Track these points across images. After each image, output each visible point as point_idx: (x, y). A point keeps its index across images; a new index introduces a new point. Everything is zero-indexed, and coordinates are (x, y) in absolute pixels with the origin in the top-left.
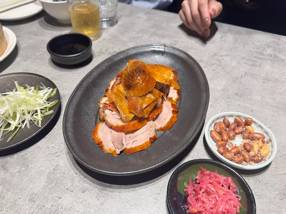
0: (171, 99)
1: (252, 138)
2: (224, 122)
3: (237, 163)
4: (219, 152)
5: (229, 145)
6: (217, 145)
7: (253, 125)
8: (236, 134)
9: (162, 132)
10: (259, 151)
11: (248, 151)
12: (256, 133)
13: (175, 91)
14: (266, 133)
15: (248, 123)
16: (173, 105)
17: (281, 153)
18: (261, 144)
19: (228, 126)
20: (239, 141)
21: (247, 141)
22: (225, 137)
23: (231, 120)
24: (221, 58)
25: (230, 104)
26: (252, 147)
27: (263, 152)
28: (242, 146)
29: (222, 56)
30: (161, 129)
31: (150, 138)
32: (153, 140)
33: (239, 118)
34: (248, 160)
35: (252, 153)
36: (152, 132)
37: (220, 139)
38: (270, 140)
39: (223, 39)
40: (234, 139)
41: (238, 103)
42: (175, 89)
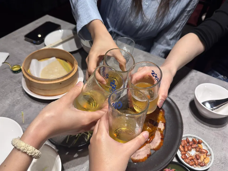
0: (160, 130)
1: (201, 152)
2: (186, 140)
3: (191, 166)
4: (182, 158)
5: (187, 154)
6: (181, 153)
7: (202, 144)
8: (192, 148)
9: (154, 151)
10: (203, 160)
11: (198, 159)
12: (203, 149)
13: (163, 124)
14: (209, 150)
15: (199, 143)
16: (161, 134)
17: (216, 162)
18: (205, 156)
19: (188, 142)
20: (193, 153)
21: (198, 153)
22: (186, 150)
23: (190, 139)
24: (188, 96)
25: (191, 128)
26: (200, 157)
27: (206, 161)
28: (195, 156)
29: (189, 94)
30: (154, 149)
31: (148, 155)
32: (149, 156)
33: (195, 139)
34: (197, 165)
35: (199, 161)
36: (149, 151)
37: (183, 150)
38: (211, 155)
39: (191, 81)
40: (191, 151)
41: (196, 128)
42: (162, 123)
